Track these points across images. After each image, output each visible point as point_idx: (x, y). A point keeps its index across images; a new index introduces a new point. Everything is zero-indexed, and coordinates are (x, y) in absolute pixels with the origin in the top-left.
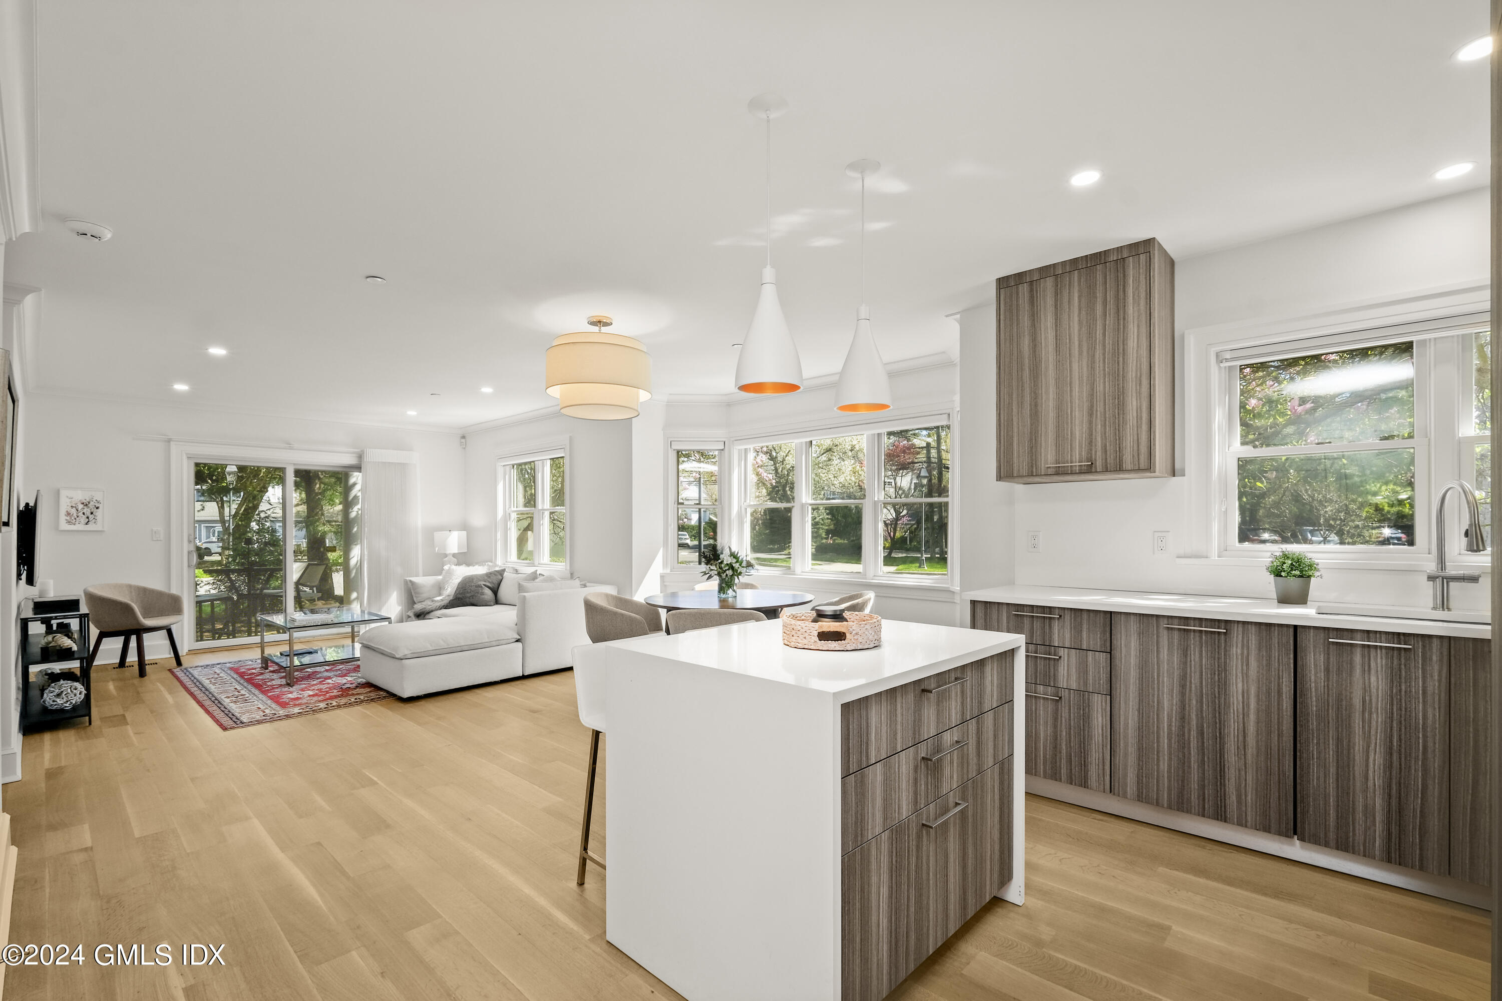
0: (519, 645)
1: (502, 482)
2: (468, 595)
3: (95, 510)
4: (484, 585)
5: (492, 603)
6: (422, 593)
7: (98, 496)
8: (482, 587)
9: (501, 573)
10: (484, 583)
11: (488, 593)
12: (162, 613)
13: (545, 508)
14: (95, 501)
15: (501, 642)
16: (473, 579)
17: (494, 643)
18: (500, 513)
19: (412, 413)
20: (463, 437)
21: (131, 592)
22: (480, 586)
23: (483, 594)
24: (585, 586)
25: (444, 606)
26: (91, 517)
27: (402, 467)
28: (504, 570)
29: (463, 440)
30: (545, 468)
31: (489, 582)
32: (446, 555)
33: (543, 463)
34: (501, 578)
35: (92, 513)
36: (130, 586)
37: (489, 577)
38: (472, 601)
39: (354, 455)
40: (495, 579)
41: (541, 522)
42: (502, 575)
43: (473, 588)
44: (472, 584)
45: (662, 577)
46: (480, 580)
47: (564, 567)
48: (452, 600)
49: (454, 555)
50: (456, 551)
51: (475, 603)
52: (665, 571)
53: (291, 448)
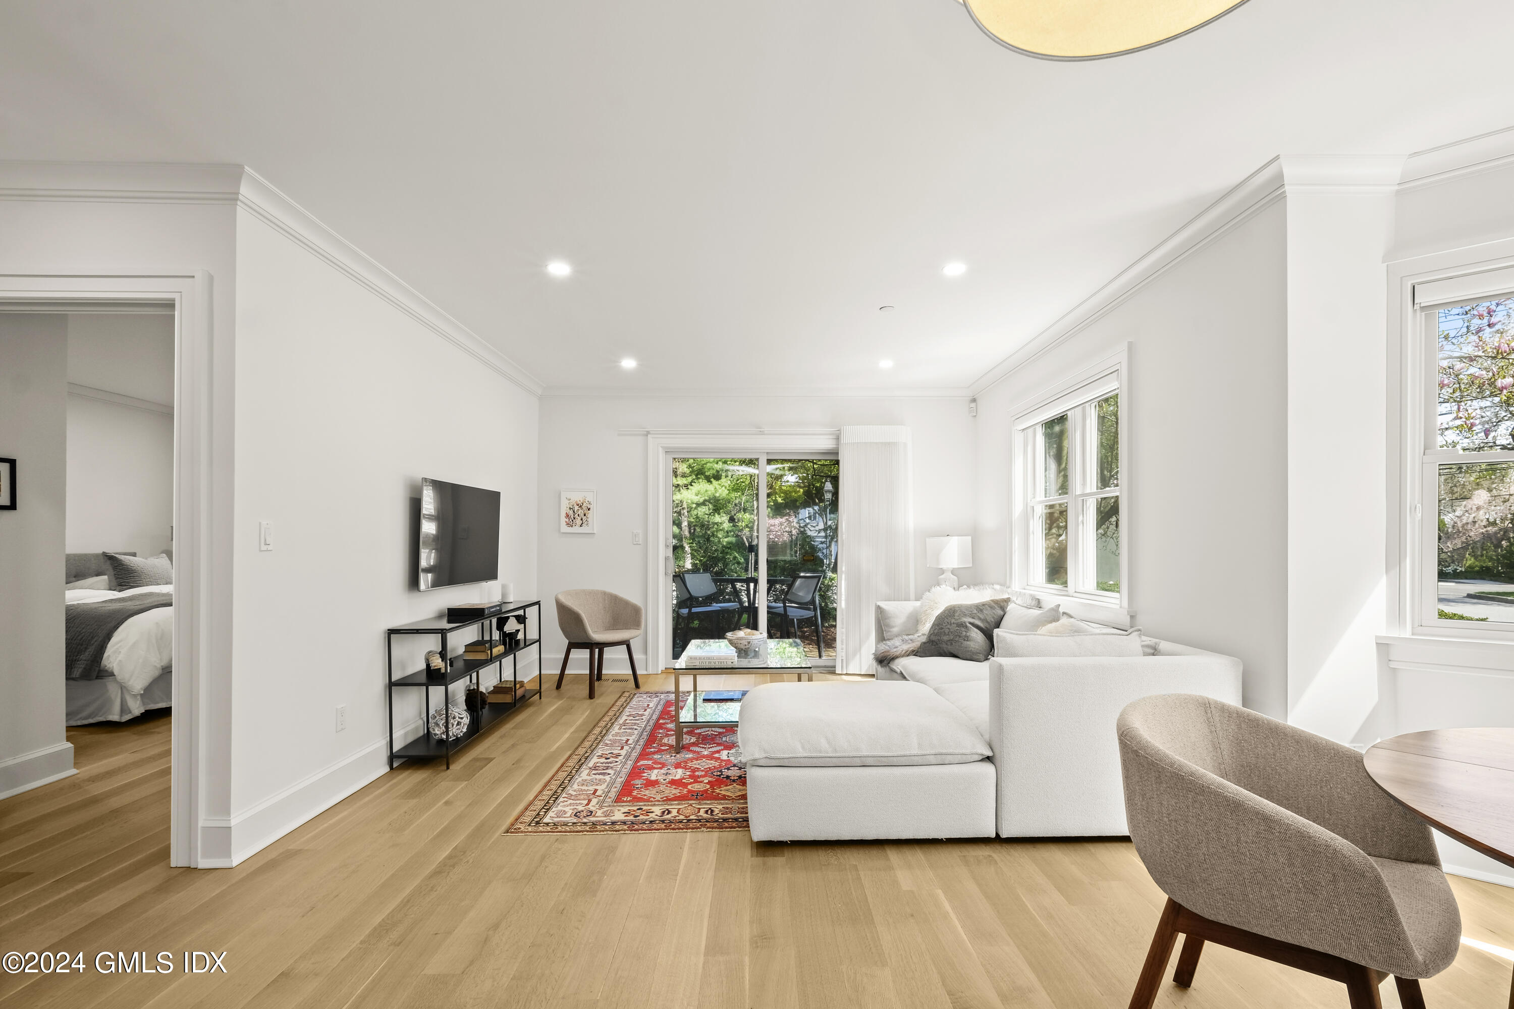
0: (989, 768)
1: (1022, 457)
2: (945, 638)
3: (587, 512)
4: (970, 623)
5: (981, 657)
6: (893, 627)
7: (590, 497)
8: (966, 627)
9: (1002, 605)
10: (972, 620)
11: (977, 637)
12: (626, 626)
13: (1088, 491)
14: (587, 502)
15: (949, 759)
16: (954, 612)
17: (932, 759)
18: (1018, 509)
19: (886, 364)
20: (974, 400)
21: (605, 600)
22: (962, 625)
23: (967, 638)
24: (1155, 651)
25: (913, 651)
26: (584, 518)
27: (889, 447)
28: (1007, 601)
29: (973, 405)
30: (1088, 421)
31: (980, 619)
32: (942, 571)
33: (1084, 410)
34: (1002, 613)
35: (585, 515)
36: (605, 593)
37: (981, 610)
38: (950, 648)
39: (831, 437)
40: (990, 615)
41: (1080, 518)
42: (1003, 609)
43: (954, 628)
44: (953, 621)
45: (1383, 647)
46: (965, 615)
47: (1118, 602)
48: (924, 643)
49: (953, 572)
50: (956, 565)
51: (955, 653)
52: (1395, 633)
53: (762, 433)
